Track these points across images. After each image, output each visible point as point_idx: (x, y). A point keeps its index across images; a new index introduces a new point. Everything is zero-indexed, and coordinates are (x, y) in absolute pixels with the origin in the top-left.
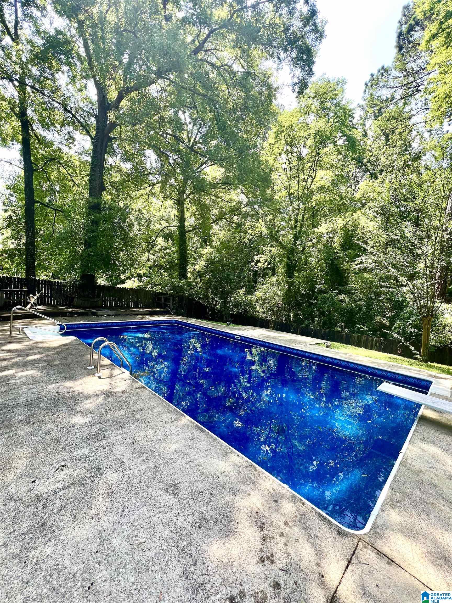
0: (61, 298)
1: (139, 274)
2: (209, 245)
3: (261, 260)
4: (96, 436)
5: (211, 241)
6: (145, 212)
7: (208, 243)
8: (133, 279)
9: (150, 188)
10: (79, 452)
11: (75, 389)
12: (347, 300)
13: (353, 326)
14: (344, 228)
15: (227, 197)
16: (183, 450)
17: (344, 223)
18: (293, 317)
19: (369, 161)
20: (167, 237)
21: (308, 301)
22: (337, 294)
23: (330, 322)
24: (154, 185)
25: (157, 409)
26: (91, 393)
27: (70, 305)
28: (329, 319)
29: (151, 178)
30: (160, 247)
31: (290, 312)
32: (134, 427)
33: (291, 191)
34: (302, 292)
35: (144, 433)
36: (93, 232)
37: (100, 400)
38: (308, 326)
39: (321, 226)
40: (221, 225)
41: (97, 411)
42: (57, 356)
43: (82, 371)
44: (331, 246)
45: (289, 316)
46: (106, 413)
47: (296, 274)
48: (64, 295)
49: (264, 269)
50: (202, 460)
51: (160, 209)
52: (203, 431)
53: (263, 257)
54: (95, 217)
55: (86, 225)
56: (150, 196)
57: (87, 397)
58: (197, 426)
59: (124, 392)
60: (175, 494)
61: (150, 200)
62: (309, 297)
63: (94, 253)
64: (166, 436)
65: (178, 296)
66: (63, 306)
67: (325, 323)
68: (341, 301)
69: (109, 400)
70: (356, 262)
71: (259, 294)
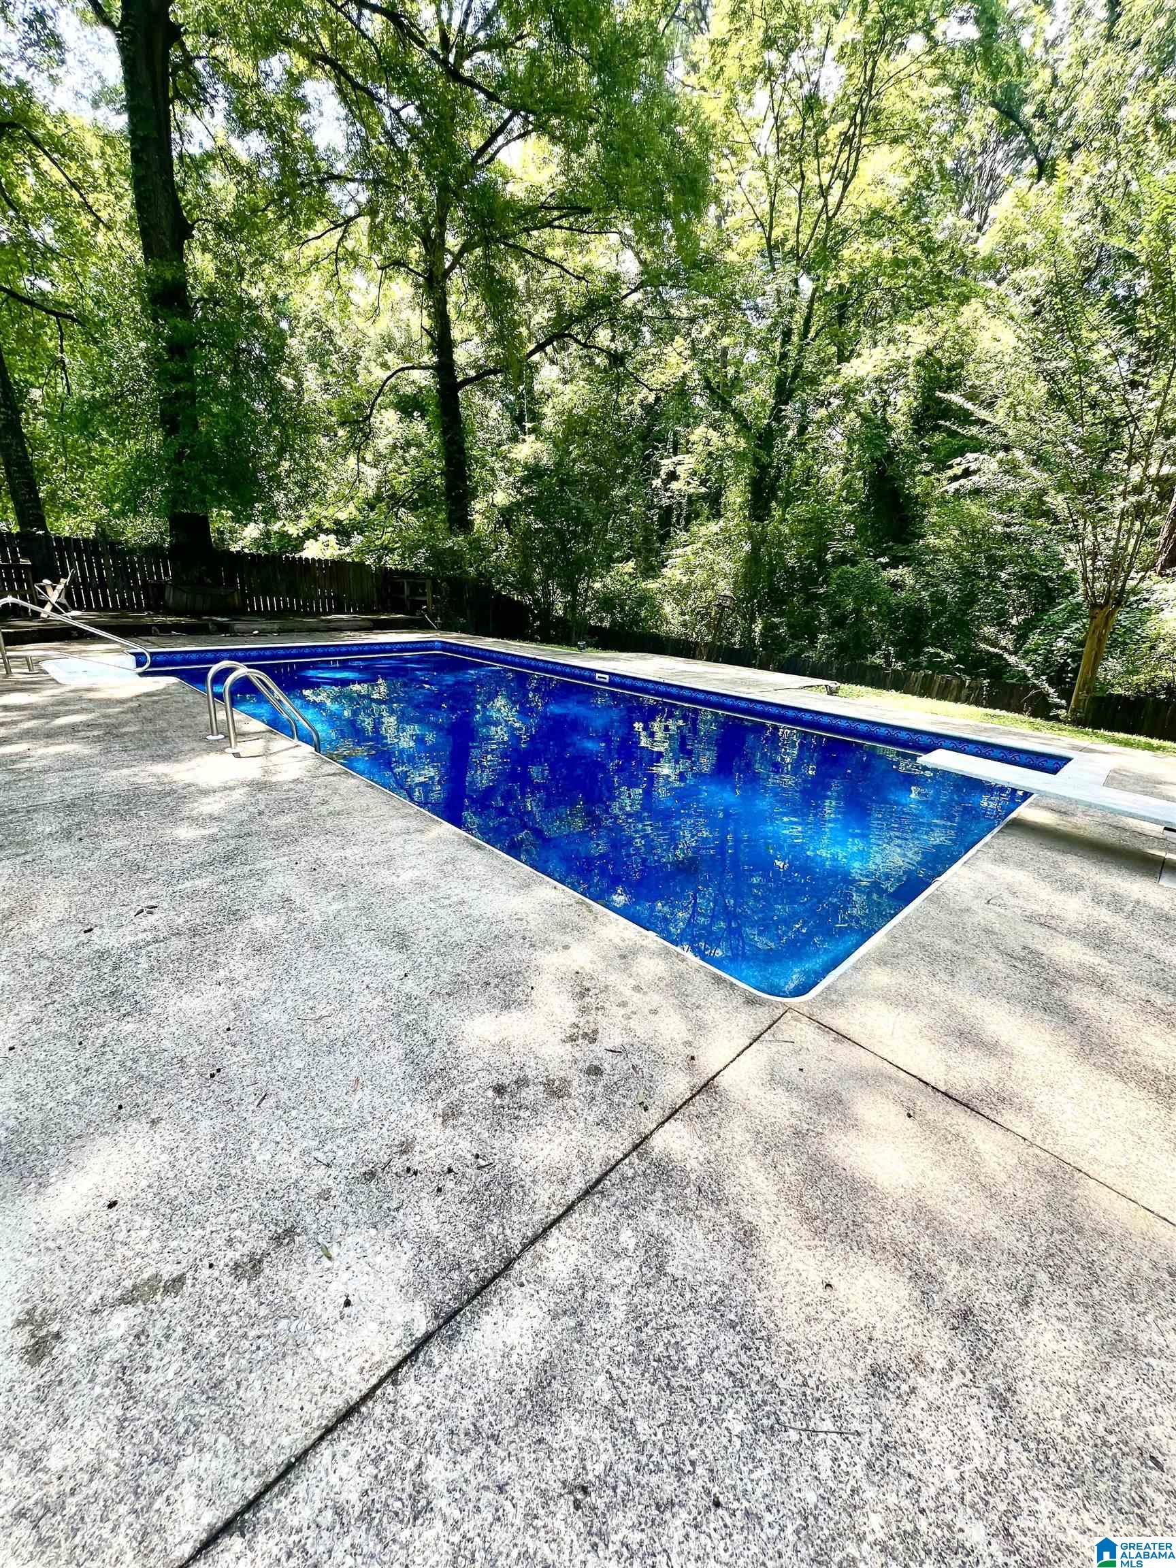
0: (130, 589)
1: (338, 522)
2: (533, 431)
3: (680, 470)
4: (229, 858)
5: (536, 417)
6: (333, 324)
7: (528, 425)
8: (322, 537)
9: (338, 233)
10: (188, 884)
11: (176, 778)
12: (910, 581)
13: (918, 652)
14: (927, 361)
15: (576, 262)
16: (429, 879)
17: (931, 341)
18: (762, 634)
19: (1040, 114)
20: (408, 406)
21: (804, 589)
22: (884, 567)
23: (858, 645)
24: (349, 221)
25: (374, 812)
26: (215, 783)
27: (157, 606)
28: (857, 634)
29: (335, 193)
30: (389, 440)
31: (753, 621)
32: (316, 842)
33: (777, 233)
34: (791, 562)
35: (341, 853)
36: (177, 379)
37: (238, 795)
38: (798, 655)
39: (859, 355)
40: (566, 363)
41: (230, 817)
42: (130, 716)
43: (195, 745)
44: (884, 420)
45: (751, 631)
46: (251, 820)
47: (777, 513)
48: (136, 581)
49: (691, 500)
50: (468, 896)
51: (376, 311)
52: (479, 847)
53: (687, 463)
54: (174, 329)
55: (152, 357)
56: (342, 264)
57: (204, 793)
58: (467, 840)
59: (297, 781)
60: (402, 947)
61: (343, 279)
62: (809, 579)
63: (191, 447)
64: (392, 858)
65: (449, 580)
66: (140, 610)
67: (843, 647)
68: (896, 585)
69: (260, 796)
70: (950, 473)
71: (673, 573)
